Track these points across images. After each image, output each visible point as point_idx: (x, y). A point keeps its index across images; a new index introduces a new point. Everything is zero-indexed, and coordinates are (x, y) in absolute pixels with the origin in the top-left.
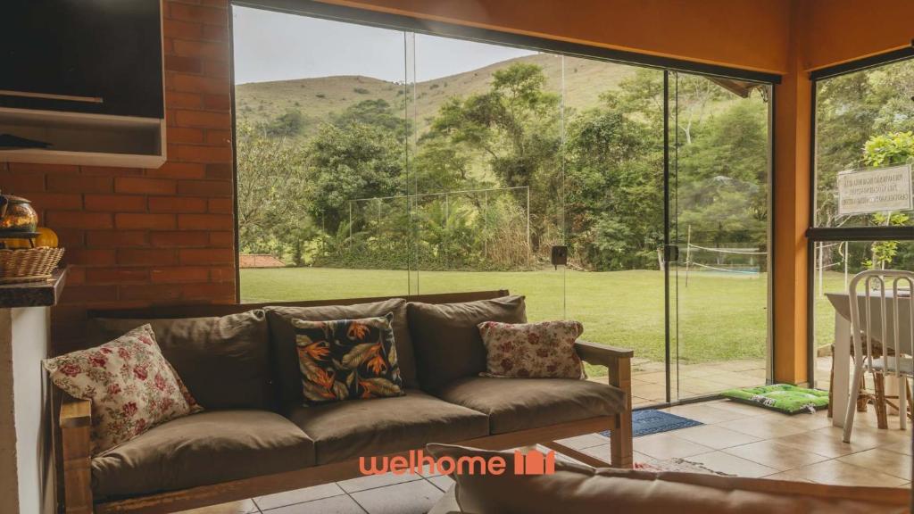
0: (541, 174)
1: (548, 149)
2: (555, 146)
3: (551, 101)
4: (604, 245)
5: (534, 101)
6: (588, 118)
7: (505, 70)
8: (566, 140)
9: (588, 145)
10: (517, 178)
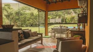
0: (11, 17)
1: (12, 14)
2: (13, 14)
3: (12, 9)
4: (18, 25)
5: (10, 8)
6: (16, 11)
7: (6, 4)
8: (14, 13)
9: (17, 14)
10: (7, 17)
